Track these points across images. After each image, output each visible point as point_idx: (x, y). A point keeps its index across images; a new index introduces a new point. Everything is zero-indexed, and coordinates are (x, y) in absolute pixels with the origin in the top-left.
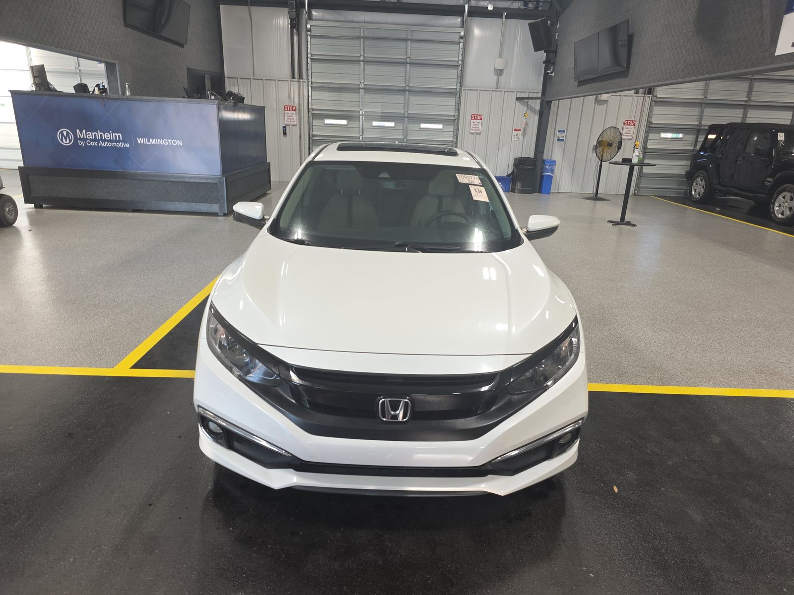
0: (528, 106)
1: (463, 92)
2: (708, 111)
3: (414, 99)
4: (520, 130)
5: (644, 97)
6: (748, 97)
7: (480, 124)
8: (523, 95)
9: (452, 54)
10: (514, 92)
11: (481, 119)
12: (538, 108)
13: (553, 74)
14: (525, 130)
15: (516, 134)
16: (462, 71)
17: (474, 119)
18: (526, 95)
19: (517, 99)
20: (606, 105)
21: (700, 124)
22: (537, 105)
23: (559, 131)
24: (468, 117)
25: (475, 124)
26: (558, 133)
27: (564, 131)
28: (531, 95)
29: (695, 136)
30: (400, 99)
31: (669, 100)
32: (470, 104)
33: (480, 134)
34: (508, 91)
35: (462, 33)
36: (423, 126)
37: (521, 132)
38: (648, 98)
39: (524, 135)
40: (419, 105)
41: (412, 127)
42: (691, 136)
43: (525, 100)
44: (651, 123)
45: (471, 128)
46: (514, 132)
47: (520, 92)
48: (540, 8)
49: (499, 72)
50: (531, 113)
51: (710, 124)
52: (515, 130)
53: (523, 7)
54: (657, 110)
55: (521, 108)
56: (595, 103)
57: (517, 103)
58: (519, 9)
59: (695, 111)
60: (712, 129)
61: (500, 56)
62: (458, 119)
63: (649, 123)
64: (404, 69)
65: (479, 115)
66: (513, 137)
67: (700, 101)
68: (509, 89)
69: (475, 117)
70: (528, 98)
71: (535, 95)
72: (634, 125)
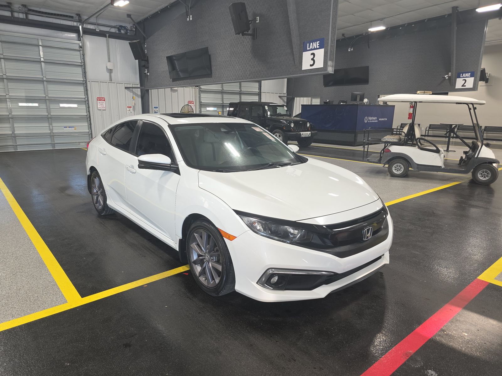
0: (133, 92)
1: (88, 83)
2: (225, 96)
3: (51, 87)
4: (131, 107)
5: (195, 88)
6: (240, 89)
7: (104, 104)
8: (128, 86)
9: (76, 58)
10: (123, 83)
11: (104, 100)
12: (139, 93)
13: (148, 74)
14: (134, 107)
15: (129, 110)
16: (85, 68)
17: (99, 100)
18: (131, 86)
19: (126, 88)
20: (177, 92)
21: (223, 103)
22: (139, 92)
23: (155, 108)
24: (95, 99)
25: (101, 104)
26: (154, 109)
27: (157, 108)
28: (134, 86)
29: (222, 109)
30: (40, 86)
31: (207, 90)
32: (94, 91)
33: (105, 110)
34: (119, 83)
35: (81, 44)
36: (61, 105)
37: (132, 108)
38: (197, 89)
39: (134, 110)
40: (54, 91)
41: (52, 106)
42: (220, 109)
43: (131, 89)
44: (201, 102)
45: (99, 106)
46: (127, 108)
47: (127, 84)
48: (128, 34)
49: (110, 71)
50: (136, 97)
51: (229, 102)
52: (128, 107)
53: (117, 32)
54: (203, 95)
55: (129, 94)
56: (171, 91)
57: (126, 90)
58: (115, 33)
59: (219, 96)
60: (231, 105)
61: (109, 61)
62: (88, 100)
63: (200, 102)
64: (40, 66)
65: (103, 98)
66: (127, 112)
67: (221, 91)
68: (119, 82)
69: (99, 99)
70: (133, 88)
71: (136, 86)
72: (193, 103)
